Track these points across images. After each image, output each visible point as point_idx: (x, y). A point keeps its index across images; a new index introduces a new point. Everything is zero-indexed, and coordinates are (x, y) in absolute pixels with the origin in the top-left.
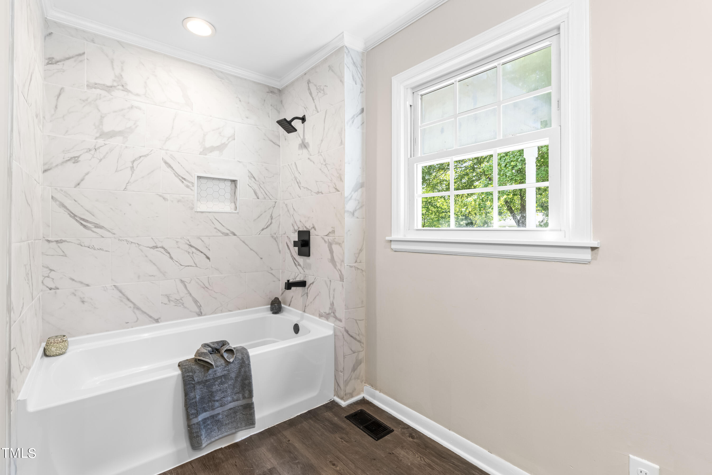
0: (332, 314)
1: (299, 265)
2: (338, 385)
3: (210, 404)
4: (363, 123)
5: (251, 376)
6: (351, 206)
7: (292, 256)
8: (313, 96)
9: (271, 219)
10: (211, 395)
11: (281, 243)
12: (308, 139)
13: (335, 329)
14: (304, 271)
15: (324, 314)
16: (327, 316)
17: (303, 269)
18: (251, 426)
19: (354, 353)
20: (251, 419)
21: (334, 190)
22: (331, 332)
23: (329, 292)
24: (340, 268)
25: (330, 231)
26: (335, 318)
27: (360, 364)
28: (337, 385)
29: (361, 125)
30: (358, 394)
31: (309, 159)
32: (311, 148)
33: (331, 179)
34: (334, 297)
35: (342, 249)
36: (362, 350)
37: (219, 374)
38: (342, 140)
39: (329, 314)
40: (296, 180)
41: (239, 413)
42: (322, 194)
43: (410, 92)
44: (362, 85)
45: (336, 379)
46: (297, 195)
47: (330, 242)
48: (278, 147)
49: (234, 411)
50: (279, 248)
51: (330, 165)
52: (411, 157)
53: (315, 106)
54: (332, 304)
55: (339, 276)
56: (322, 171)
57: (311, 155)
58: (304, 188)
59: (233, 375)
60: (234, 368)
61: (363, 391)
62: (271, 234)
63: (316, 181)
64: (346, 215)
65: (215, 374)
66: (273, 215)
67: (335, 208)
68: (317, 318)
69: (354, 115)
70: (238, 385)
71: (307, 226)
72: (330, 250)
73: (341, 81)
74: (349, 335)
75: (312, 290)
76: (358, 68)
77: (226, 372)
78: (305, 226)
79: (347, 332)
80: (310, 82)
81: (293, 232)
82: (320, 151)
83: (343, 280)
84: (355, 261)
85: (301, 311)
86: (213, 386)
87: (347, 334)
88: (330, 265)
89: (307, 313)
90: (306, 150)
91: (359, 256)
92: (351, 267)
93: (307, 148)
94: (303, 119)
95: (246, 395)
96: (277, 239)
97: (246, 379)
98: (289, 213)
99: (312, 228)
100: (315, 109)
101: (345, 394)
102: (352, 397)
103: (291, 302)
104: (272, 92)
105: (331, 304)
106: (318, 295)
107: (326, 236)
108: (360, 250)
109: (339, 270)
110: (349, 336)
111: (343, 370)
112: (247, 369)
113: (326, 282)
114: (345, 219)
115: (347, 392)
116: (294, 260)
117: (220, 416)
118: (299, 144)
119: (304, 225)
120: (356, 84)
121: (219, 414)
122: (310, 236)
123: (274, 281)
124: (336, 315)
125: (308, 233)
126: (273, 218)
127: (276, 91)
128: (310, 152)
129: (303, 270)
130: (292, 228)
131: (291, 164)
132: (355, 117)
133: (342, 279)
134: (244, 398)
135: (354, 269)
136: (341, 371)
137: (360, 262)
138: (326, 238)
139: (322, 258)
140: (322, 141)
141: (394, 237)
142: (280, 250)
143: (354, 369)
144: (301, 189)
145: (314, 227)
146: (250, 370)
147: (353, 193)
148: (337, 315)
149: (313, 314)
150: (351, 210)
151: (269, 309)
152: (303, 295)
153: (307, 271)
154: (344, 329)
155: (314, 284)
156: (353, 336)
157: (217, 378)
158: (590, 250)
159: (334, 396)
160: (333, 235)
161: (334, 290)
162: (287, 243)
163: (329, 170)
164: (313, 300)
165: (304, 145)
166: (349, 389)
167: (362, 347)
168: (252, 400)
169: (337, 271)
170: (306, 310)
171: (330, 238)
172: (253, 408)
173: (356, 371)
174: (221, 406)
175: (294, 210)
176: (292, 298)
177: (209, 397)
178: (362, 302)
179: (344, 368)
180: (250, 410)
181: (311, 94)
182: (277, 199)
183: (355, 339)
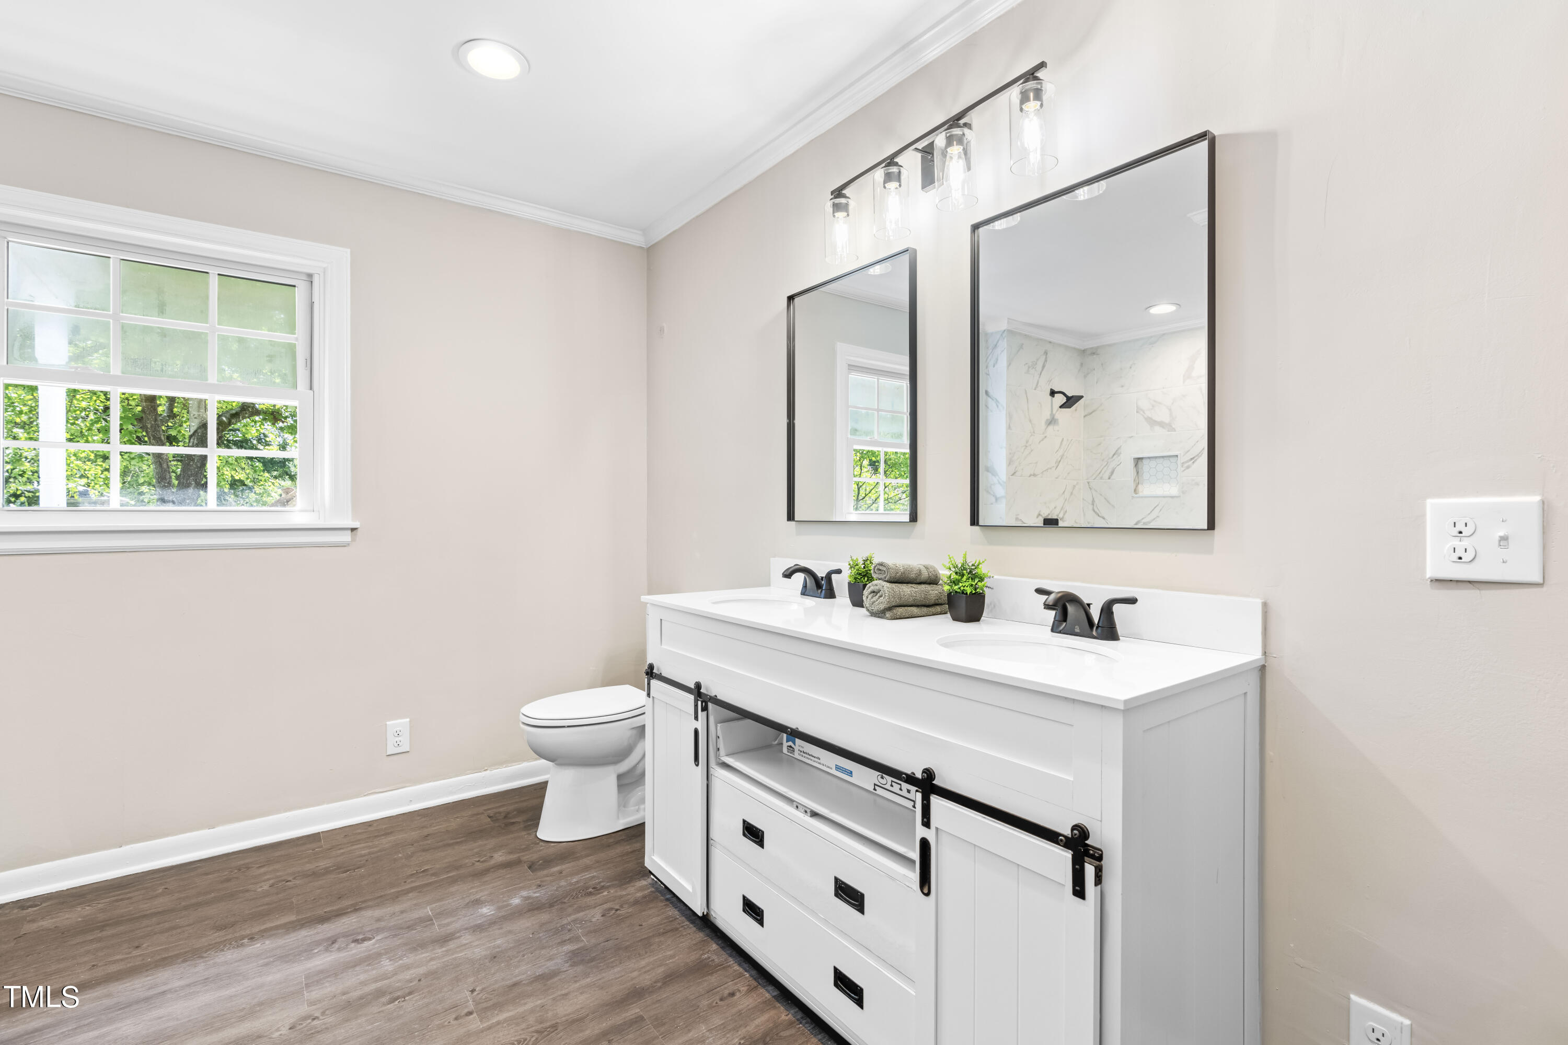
158: (349, 532)
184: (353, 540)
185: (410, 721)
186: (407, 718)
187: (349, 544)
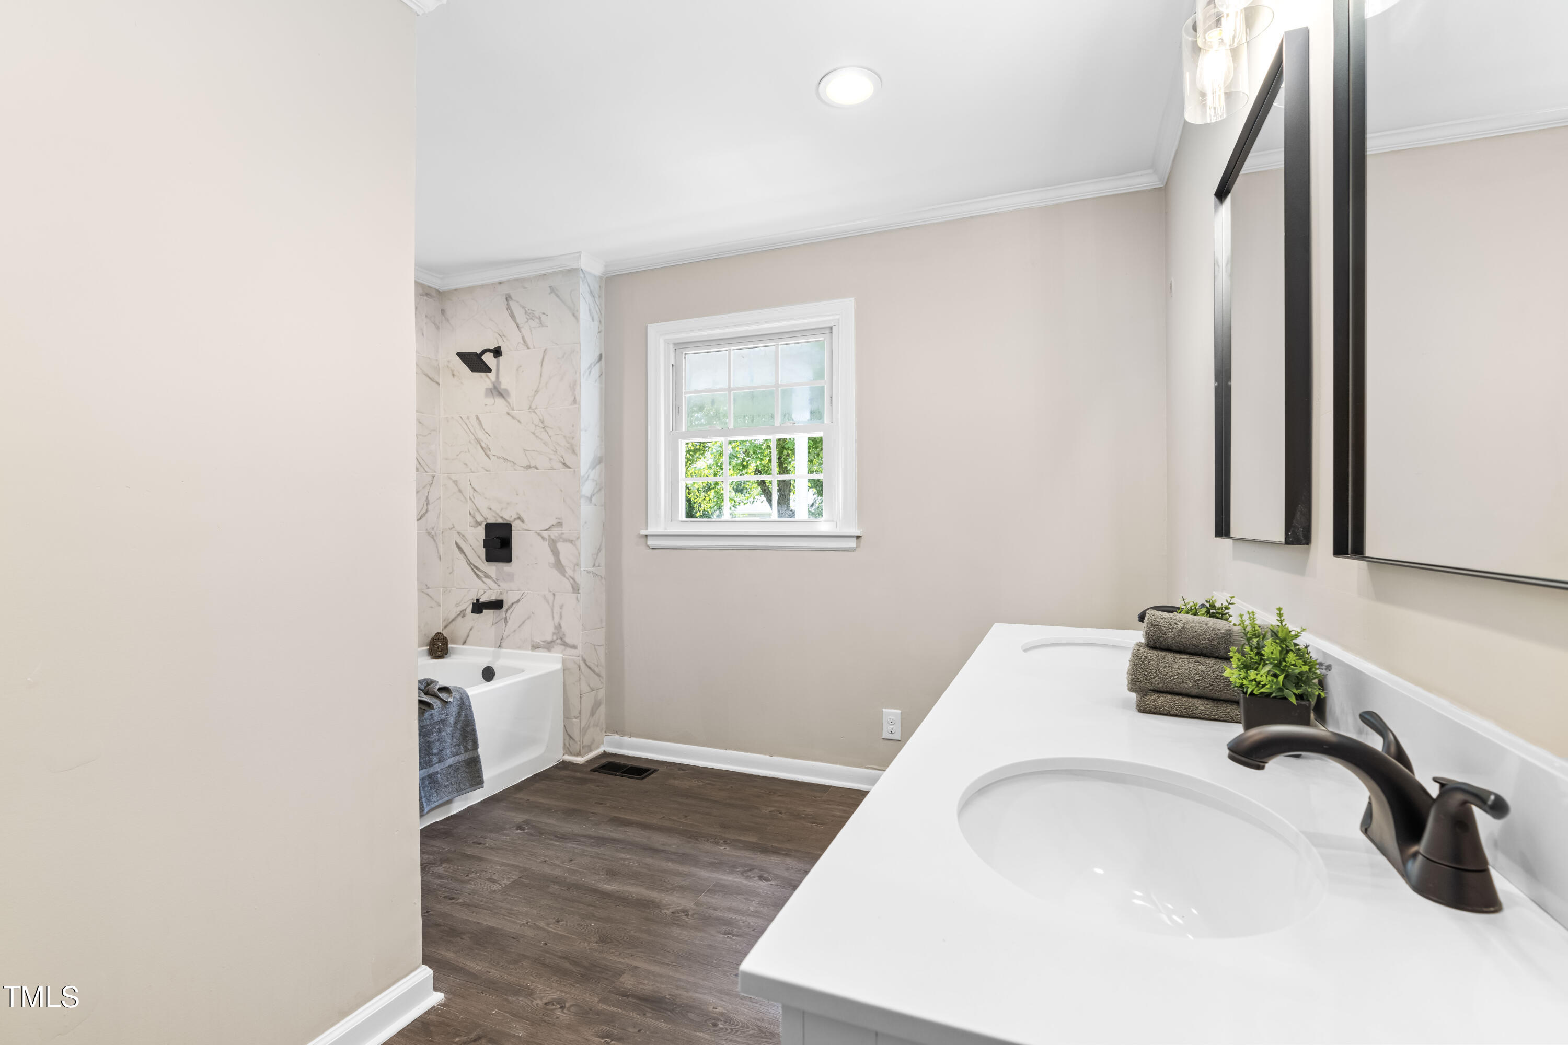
0: (559, 641)
1: (487, 576)
2: (570, 737)
3: (427, 759)
4: (601, 375)
5: (474, 720)
6: (587, 488)
7: (471, 563)
8: (518, 321)
9: (427, 504)
10: (429, 746)
11: (443, 543)
12: (506, 382)
13: (564, 661)
14: (499, 586)
15: (542, 643)
16: (548, 646)
17: (496, 583)
18: (479, 786)
19: (593, 691)
20: (478, 777)
21: (561, 466)
22: (559, 666)
23: (552, 610)
24: (572, 576)
25: (554, 522)
26: (564, 645)
27: (599, 706)
28: (567, 738)
29: (600, 376)
30: (598, 747)
31: (508, 414)
32: (513, 399)
33: (555, 450)
34: (561, 617)
35: (577, 548)
36: (601, 686)
37: (436, 719)
38: (575, 398)
39: (553, 642)
40: (480, 444)
41: (460, 771)
42: (537, 469)
43: (672, 348)
44: (600, 322)
45: (566, 731)
46: (482, 467)
47: (553, 540)
48: (436, 385)
49: (454, 768)
50: (438, 552)
51: (552, 428)
52: (673, 430)
53: (523, 338)
54: (559, 627)
55: (571, 586)
56: (537, 437)
57: (513, 409)
58: (499, 458)
59: (452, 720)
60: (453, 709)
61: (603, 743)
62: (427, 530)
63: (525, 450)
64: (582, 501)
65: (432, 718)
66: (429, 498)
67: (562, 491)
68: (530, 652)
69: (591, 364)
70: (457, 734)
71: (507, 516)
72: (552, 551)
73: (573, 315)
74: (587, 665)
75: (515, 615)
76: (596, 299)
77: (443, 716)
78: (501, 515)
79: (585, 661)
80: (512, 299)
81: (472, 526)
82: (533, 407)
83: (578, 590)
84: (592, 564)
85: (492, 647)
86: (430, 735)
87: (584, 664)
88: (555, 573)
89: (506, 648)
90: (503, 400)
91: (597, 558)
92: (588, 572)
93: (503, 397)
94: (497, 352)
95: (470, 746)
96: (435, 538)
97: (468, 725)
98: (463, 495)
99: (515, 519)
100: (522, 342)
101: (583, 747)
102: (591, 751)
103: (468, 636)
104: (427, 294)
105: (556, 628)
106: (529, 618)
107: (545, 530)
108: (599, 549)
109: (570, 579)
110: (586, 667)
111: (578, 715)
112: (468, 712)
113: (544, 597)
114: (582, 507)
115: (585, 744)
116: (475, 569)
117: (439, 776)
118: (487, 389)
119: (498, 514)
120: (593, 320)
121: (437, 772)
122: (513, 532)
123: (432, 607)
124: (567, 642)
125: (507, 527)
126: (430, 502)
127: (434, 294)
128: (511, 405)
129: (496, 585)
130: (470, 519)
131: (468, 418)
132: (592, 366)
133: (576, 589)
134: (466, 750)
135: (591, 575)
136: (574, 717)
137: (599, 566)
138: (546, 534)
139: (536, 564)
140: (537, 392)
141: (650, 531)
142: (440, 556)
143: (593, 713)
144: (490, 458)
145: (519, 518)
146: (472, 713)
147: (590, 470)
148: (568, 640)
149: (520, 648)
150: (588, 495)
151: (426, 653)
152: (496, 623)
153: (504, 585)
154: (580, 658)
155: (519, 604)
156: (591, 667)
157: (435, 723)
158: (855, 539)
159: (563, 755)
160: (560, 529)
161: (561, 607)
162: (457, 544)
163: (550, 437)
164: (520, 626)
165: (497, 391)
166: (587, 741)
167: (602, 683)
168: (478, 753)
169: (567, 581)
170: (504, 644)
171: (554, 534)
172: (480, 762)
173: (594, 716)
174: (440, 762)
175: (475, 490)
176: (471, 630)
177: (426, 749)
178: (601, 620)
179: (580, 711)
180: (475, 766)
181: (513, 316)
182: (435, 472)
183: (593, 671)
184: (858, 546)
185: (901, 713)
186: (899, 710)
187: (855, 549)
